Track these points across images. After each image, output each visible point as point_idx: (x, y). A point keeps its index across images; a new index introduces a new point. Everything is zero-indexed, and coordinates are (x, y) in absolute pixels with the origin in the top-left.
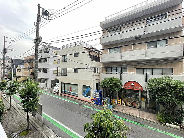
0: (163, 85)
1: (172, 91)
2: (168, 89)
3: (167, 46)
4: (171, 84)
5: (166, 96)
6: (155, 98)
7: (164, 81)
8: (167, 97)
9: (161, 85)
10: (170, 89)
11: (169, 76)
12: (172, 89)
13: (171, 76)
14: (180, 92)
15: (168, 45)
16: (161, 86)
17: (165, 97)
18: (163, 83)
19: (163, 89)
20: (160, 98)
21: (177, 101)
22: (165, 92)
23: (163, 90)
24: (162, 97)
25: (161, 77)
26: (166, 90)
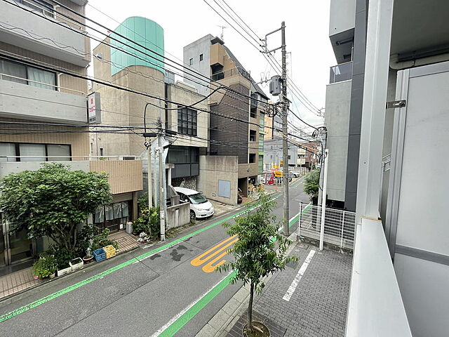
0: (47, 186)
1: (67, 197)
2: (59, 193)
3: (56, 89)
4: (66, 182)
5: (55, 210)
6: (25, 226)
7: (48, 176)
8: (56, 214)
9: (42, 186)
10: (63, 192)
11: (63, 163)
12: (66, 193)
13: (65, 163)
14: (82, 194)
15: (59, 89)
16: (41, 189)
17: (53, 214)
18: (46, 180)
19: (46, 197)
20: (38, 220)
21: (78, 214)
22: (52, 203)
23: (48, 199)
24: (44, 218)
25: (42, 167)
26: (55, 198)
